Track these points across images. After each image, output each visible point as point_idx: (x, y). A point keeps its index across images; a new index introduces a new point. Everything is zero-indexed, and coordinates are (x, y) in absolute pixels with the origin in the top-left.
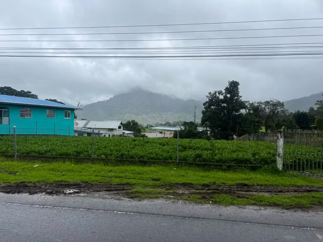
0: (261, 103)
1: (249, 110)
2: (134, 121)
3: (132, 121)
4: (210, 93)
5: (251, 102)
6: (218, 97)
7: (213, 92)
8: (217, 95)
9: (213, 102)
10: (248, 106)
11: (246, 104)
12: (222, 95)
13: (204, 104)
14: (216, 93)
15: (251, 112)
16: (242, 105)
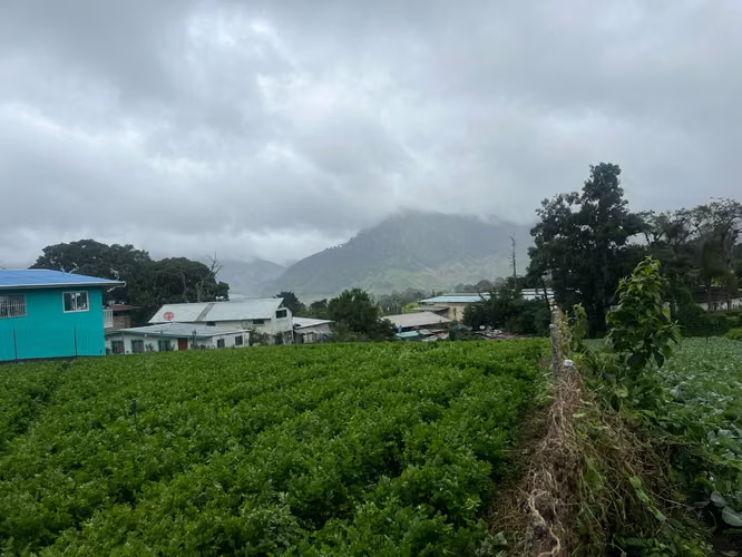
0: (688, 213)
1: (655, 234)
2: (359, 290)
3: (354, 290)
4: (545, 202)
5: (657, 215)
6: (568, 211)
7: (552, 199)
8: (565, 203)
9: (555, 223)
10: (652, 224)
11: (646, 220)
12: (578, 203)
13: (533, 232)
14: (560, 200)
15: (663, 238)
16: (634, 224)
